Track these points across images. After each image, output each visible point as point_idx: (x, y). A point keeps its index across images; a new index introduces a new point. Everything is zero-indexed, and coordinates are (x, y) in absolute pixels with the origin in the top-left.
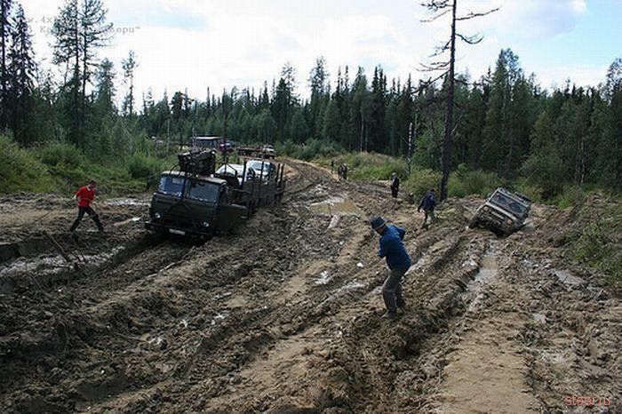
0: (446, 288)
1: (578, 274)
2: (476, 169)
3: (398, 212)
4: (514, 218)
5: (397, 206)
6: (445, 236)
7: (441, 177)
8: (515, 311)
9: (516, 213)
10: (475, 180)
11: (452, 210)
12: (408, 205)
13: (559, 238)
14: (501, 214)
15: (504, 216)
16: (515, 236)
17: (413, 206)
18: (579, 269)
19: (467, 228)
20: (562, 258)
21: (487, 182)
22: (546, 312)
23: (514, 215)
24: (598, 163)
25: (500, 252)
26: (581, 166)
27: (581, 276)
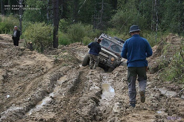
0: (88, 103)
1: (172, 90)
2: (76, 22)
3: (22, 57)
4: (116, 56)
5: (21, 52)
6: (66, 72)
7: (52, 28)
8: (145, 109)
9: (116, 52)
10: (76, 31)
11: (66, 54)
12: (30, 52)
13: (154, 66)
14: (106, 53)
15: (109, 55)
16: (118, 69)
17: (34, 52)
18: (172, 86)
19: (81, 66)
20: (158, 80)
21: (86, 32)
22: (165, 109)
23: (115, 54)
24: (166, 15)
25: (112, 80)
26: (155, 17)
27: (175, 90)
